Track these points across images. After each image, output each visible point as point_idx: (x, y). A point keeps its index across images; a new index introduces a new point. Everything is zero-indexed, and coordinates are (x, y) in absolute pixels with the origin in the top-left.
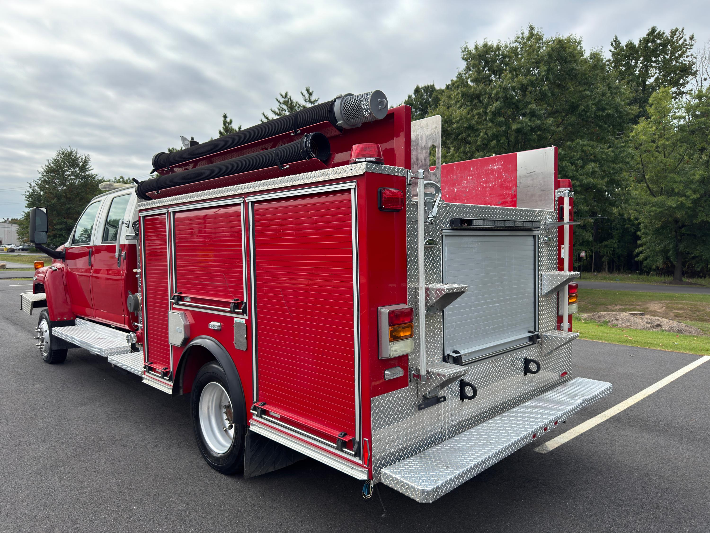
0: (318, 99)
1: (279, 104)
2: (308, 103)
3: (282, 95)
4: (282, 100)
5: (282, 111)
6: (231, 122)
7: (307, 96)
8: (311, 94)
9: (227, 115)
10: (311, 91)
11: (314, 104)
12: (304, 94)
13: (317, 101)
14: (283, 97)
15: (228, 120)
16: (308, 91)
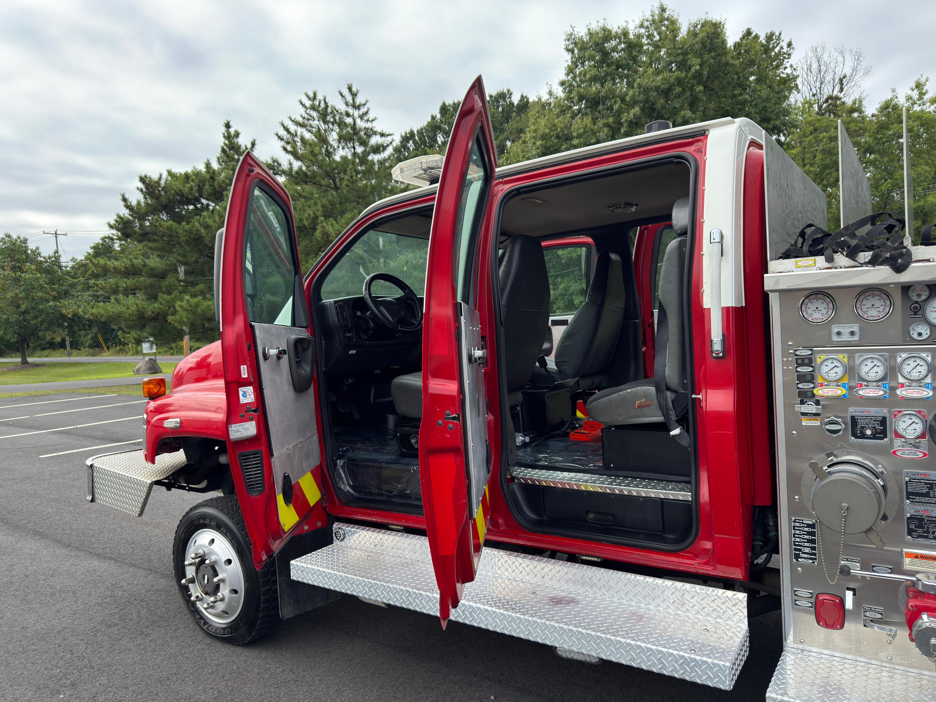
0: (367, 101)
1: (305, 109)
2: (351, 107)
3: (308, 96)
4: (308, 103)
5: (308, 120)
6: (237, 135)
7: (349, 98)
8: (354, 95)
9: (231, 124)
10: (354, 89)
11: (359, 109)
12: (343, 94)
13: (365, 105)
14: (310, 99)
15: (232, 131)
16: (350, 89)
